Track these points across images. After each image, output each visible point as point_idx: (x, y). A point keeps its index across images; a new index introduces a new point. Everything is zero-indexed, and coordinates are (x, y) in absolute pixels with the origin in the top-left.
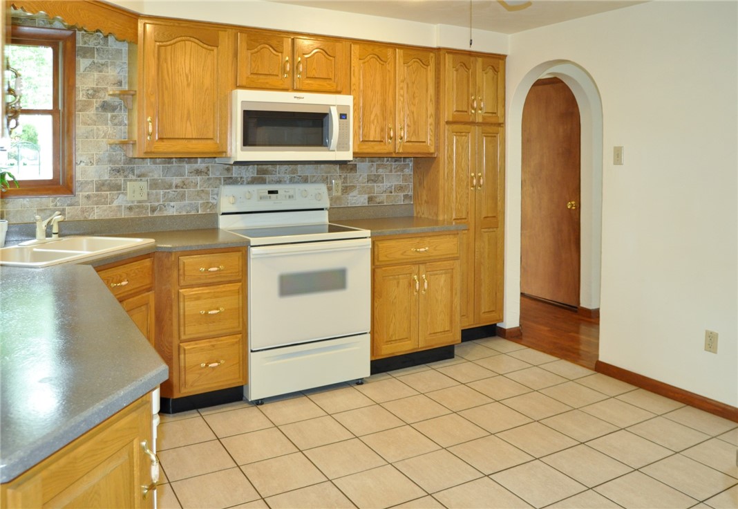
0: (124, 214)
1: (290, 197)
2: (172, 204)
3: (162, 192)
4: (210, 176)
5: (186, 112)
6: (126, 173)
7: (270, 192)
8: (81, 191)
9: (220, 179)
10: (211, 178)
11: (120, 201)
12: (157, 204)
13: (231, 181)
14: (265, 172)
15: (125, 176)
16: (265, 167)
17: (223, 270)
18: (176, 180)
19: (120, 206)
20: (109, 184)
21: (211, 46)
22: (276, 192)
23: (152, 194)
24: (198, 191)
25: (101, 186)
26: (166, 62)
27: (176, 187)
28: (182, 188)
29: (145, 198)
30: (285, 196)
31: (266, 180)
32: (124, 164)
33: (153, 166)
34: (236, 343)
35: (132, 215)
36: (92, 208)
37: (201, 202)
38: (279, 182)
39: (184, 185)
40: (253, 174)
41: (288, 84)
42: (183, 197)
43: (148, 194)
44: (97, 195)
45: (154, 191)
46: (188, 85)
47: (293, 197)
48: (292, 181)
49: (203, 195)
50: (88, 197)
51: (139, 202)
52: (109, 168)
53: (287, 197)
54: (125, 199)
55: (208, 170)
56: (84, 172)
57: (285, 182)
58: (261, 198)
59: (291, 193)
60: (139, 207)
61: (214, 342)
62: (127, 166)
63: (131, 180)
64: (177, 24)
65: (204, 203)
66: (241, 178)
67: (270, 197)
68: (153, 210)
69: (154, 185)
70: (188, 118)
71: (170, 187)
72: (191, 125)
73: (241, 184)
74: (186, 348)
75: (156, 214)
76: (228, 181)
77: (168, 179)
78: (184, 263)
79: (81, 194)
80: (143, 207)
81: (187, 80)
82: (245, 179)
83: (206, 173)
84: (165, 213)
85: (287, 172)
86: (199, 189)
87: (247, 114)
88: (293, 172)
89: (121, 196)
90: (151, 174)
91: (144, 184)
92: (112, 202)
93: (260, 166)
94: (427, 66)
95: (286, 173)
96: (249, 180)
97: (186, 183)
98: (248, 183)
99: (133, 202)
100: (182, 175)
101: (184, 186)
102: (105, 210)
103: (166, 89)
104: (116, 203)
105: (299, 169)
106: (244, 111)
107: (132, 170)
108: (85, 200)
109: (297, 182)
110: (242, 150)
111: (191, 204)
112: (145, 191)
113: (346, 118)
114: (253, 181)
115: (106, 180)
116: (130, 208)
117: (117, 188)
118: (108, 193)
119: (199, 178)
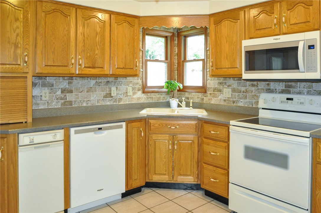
0: (222, 103)
1: (301, 103)
2: (241, 100)
3: (237, 94)
4: (259, 88)
5: (226, 55)
6: (223, 85)
7: (288, 99)
8: (208, 91)
9: (264, 89)
10: (259, 89)
11: (221, 97)
12: (235, 100)
13: (269, 91)
14: (290, 87)
15: (223, 86)
16: (290, 83)
18: (243, 89)
19: (221, 99)
20: (217, 89)
21: (237, 20)
22: (291, 99)
23: (233, 95)
24: (253, 95)
25: (215, 90)
26: (218, 33)
27: (243, 92)
28: (246, 93)
29: (230, 96)
30: (298, 103)
31: (290, 91)
32: (223, 80)
33: (234, 82)
34: (224, 174)
35: (225, 104)
36: (212, 99)
37: (254, 101)
39: (246, 91)
40: (283, 87)
41: (277, 31)
42: (246, 97)
43: (232, 95)
44: (213, 93)
45: (234, 94)
46: (227, 42)
47: (303, 103)
48: (309, 93)
49: (255, 97)
50: (211, 94)
51: (228, 98)
52: (217, 82)
53: (299, 103)
54: (223, 96)
55: (258, 84)
56: (209, 83)
57: (304, 94)
58: (281, 102)
59: (302, 101)
60: (228, 100)
62: (224, 81)
63: (225, 88)
65: (255, 102)
66: (275, 89)
67: (287, 102)
68: (234, 102)
69: (234, 90)
70: (227, 58)
71: (240, 92)
73: (275, 93)
75: (235, 104)
76: (268, 91)
77: (240, 88)
79: (208, 92)
80: (229, 100)
81: (226, 40)
82: (277, 90)
83: (257, 86)
84: (239, 105)
85: (305, 87)
86: (253, 94)
88: (310, 87)
89: (221, 94)
90: (232, 85)
91: (230, 90)
92: (218, 97)
93: (287, 83)
95: (304, 88)
96: (280, 91)
97: (247, 90)
98: (280, 93)
99: (226, 98)
100: (245, 86)
101: (247, 92)
102: (216, 100)
103: (218, 45)
104: (219, 98)
105: (314, 85)
106: (246, 51)
107: (226, 83)
108: (210, 95)
109: (312, 94)
110: (245, 73)
111: (250, 101)
112: (230, 93)
113: (314, 48)
114: (282, 92)
115: (216, 87)
116: (225, 100)
117: (220, 91)
118: (217, 93)
119: (253, 88)
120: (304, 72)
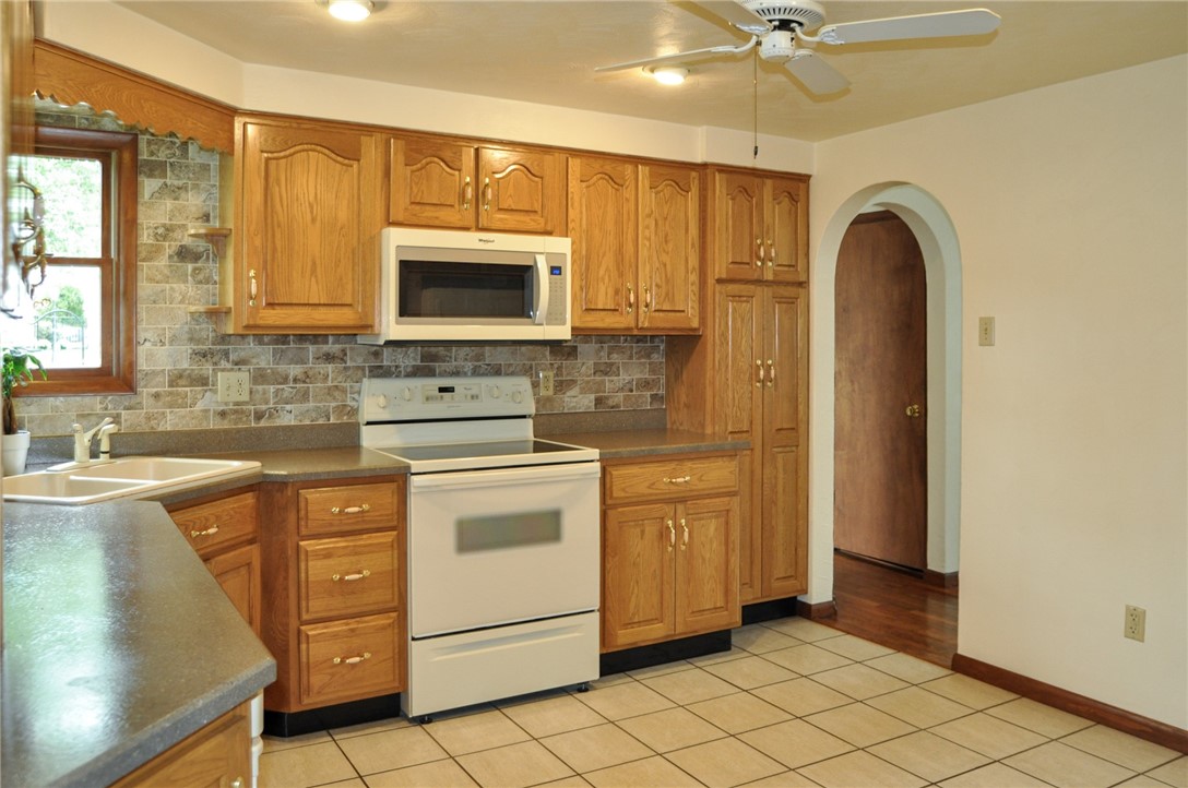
0: (213, 424)
1: (472, 397)
2: (288, 407)
3: (272, 389)
4: (348, 364)
5: (310, 264)
6: (215, 359)
7: (442, 390)
8: (145, 386)
9: (363, 368)
10: (349, 367)
11: (207, 402)
12: (264, 407)
13: (380, 372)
14: (434, 358)
15: (215, 364)
16: (433, 350)
17: (368, 511)
18: (295, 370)
19: (207, 411)
20: (189, 376)
21: (349, 159)
22: (450, 390)
23: (257, 391)
24: (329, 388)
25: (176, 378)
26: (279, 185)
27: (295, 380)
28: (304, 382)
29: (246, 397)
30: (466, 396)
31: (435, 371)
32: (213, 344)
33: (259, 348)
34: (389, 625)
35: (226, 425)
36: (163, 413)
37: (333, 404)
38: (456, 373)
39: (307, 378)
40: (415, 360)
41: (470, 220)
42: (305, 397)
43: (251, 392)
44: (170, 393)
45: (260, 388)
46: (314, 220)
47: (477, 397)
48: (476, 373)
49: (336, 393)
50: (157, 396)
51: (237, 404)
52: (190, 351)
53: (469, 397)
54: (214, 399)
55: (345, 354)
56: (150, 356)
57: (465, 374)
58: (427, 399)
59: (475, 391)
60: (236, 412)
61: (353, 624)
62: (218, 347)
63: (223, 370)
64: (295, 125)
65: (338, 407)
66: (397, 367)
67: (442, 397)
68: (259, 416)
69: (260, 377)
70: (313, 271)
71: (285, 380)
72: (317, 282)
73: (397, 376)
74: (310, 633)
75: (263, 423)
76: (375, 372)
77: (282, 368)
78: (306, 499)
79: (145, 391)
80: (243, 412)
81: (312, 212)
82: (402, 369)
83: (342, 359)
84: (278, 422)
85: (468, 357)
86: (330, 384)
87: (406, 267)
88: (479, 357)
89: (208, 394)
90: (254, 361)
91: (244, 376)
92: (194, 404)
93: (426, 349)
94: (687, 192)
95: (466, 359)
96: (409, 370)
97: (310, 373)
98: (409, 375)
99: (226, 404)
100: (303, 362)
101: (308, 380)
102: (184, 417)
103: (279, 226)
104: (200, 406)
105: (487, 354)
106: (401, 261)
107: (226, 354)
108: (152, 400)
109: (483, 375)
111: (319, 407)
112: (246, 386)
113: (560, 274)
114: (416, 373)
115: (186, 369)
116: (223, 414)
117: (203, 381)
118: (188, 389)
119: (330, 367)
120: (541, 325)
